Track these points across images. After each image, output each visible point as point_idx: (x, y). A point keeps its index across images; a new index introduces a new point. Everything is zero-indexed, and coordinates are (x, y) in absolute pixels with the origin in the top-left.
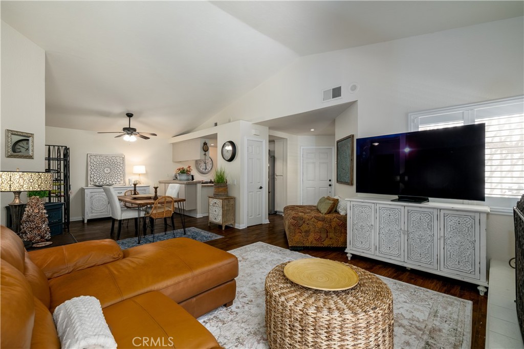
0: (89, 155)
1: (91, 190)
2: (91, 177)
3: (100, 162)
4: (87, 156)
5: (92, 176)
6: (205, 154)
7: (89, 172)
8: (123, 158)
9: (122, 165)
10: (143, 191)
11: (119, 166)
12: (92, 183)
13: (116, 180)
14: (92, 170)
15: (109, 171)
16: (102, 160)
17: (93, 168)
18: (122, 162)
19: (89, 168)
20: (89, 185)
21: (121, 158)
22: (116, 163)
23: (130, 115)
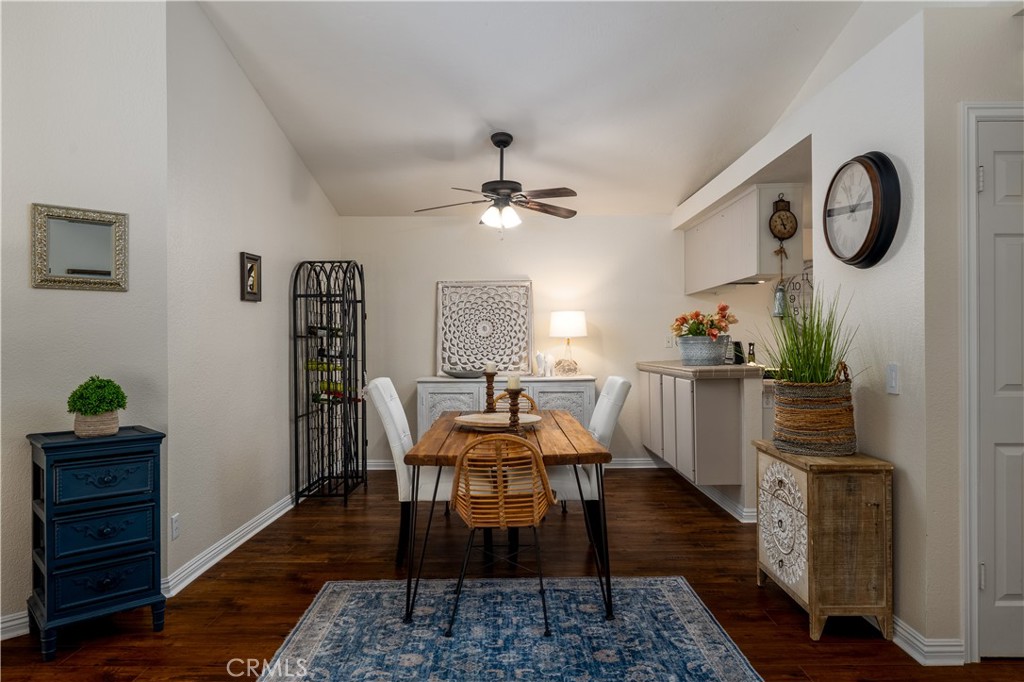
0: (440, 286)
1: (431, 388)
2: (444, 349)
3: (468, 305)
4: (437, 289)
5: (447, 345)
6: (781, 252)
7: (441, 334)
8: (528, 289)
9: (522, 312)
10: (573, 396)
11: (514, 316)
12: (447, 367)
13: (506, 359)
14: (446, 329)
15: (489, 330)
16: (472, 299)
17: (449, 321)
18: (523, 303)
19: (441, 324)
20: (440, 373)
21: (522, 291)
22: (508, 305)
23: (502, 141)
